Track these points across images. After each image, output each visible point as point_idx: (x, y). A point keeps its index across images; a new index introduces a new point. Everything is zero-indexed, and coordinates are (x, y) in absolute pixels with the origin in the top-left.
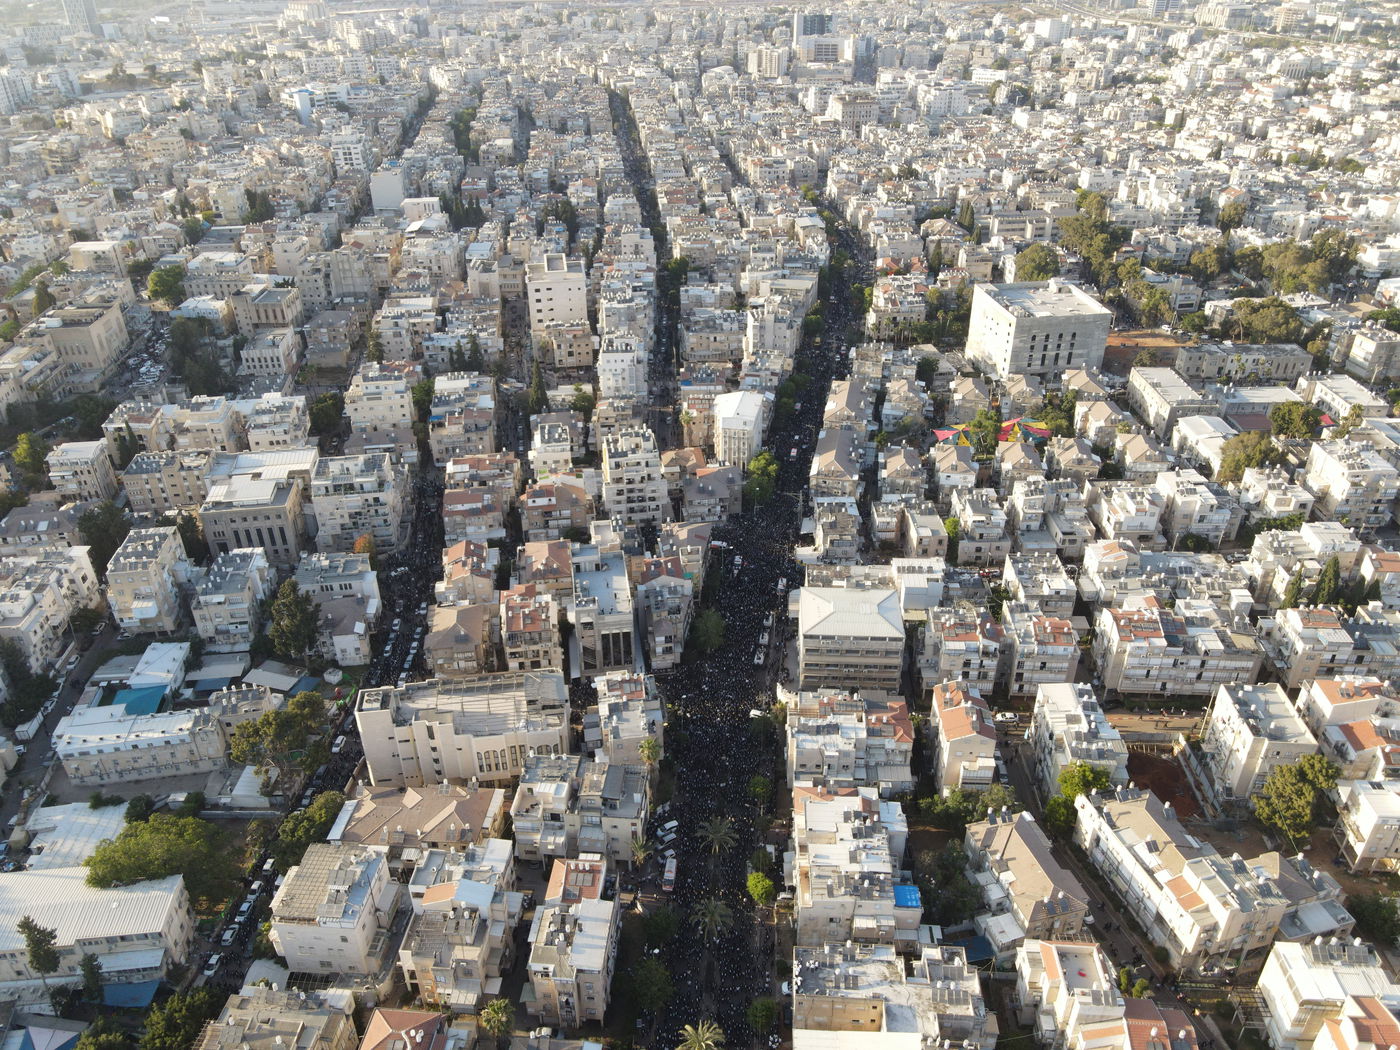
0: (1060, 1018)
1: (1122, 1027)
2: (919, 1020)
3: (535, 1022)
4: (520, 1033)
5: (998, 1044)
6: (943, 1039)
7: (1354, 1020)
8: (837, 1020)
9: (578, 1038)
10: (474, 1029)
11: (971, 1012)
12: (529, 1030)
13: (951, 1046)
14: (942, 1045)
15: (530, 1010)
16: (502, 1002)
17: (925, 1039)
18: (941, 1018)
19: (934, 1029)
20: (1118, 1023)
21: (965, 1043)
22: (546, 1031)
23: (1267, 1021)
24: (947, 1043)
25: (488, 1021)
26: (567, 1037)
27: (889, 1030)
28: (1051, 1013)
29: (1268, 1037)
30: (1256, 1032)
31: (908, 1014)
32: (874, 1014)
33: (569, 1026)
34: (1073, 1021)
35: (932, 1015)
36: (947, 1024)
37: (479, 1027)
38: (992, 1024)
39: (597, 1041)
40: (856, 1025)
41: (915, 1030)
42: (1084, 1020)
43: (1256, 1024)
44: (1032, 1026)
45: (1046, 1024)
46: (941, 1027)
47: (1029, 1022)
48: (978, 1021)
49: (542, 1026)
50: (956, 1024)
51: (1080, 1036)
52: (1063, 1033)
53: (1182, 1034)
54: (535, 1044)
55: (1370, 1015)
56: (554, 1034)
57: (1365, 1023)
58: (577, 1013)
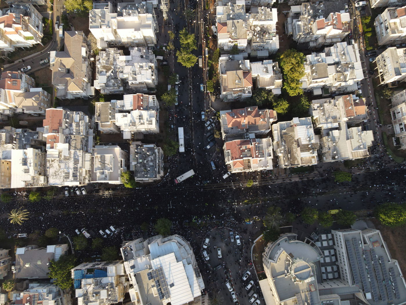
0: (5, 108)
1: (8, 91)
2: (7, 150)
3: (10, 272)
4: (14, 277)
5: (14, 127)
6: (13, 143)
7: (5, 27)
8: (8, 175)
9: (15, 256)
10: (13, 292)
11: (4, 134)
12: (12, 273)
13: (15, 141)
14: (15, 144)
15: (6, 275)
16: (4, 285)
17: (13, 148)
18: (6, 143)
19: (10, 145)
20: (7, 92)
21: (14, 136)
22: (13, 268)
23: (5, 50)
24: (14, 142)
25: (10, 288)
26: (15, 260)
27: (11, 159)
28: (4, 110)
29: (10, 52)
30: (8, 54)
31: (5, 153)
32: (5, 163)
33: (11, 260)
34: (6, 105)
35: (5, 146)
36: (8, 141)
37: (12, 291)
38: (8, 128)
39: (16, 250)
40: (9, 169)
41: (11, 151)
42: (6, 101)
43: (6, 54)
44: (8, 116)
45: (7, 112)
46: (9, 143)
47: (7, 117)
48: (7, 132)
49: (11, 269)
50: (8, 139)
51: (11, 103)
52: (10, 108)
53: (10, 75)
54: (17, 270)
55: (4, 22)
56: (14, 265)
57: (6, 24)
58: (6, 259)
